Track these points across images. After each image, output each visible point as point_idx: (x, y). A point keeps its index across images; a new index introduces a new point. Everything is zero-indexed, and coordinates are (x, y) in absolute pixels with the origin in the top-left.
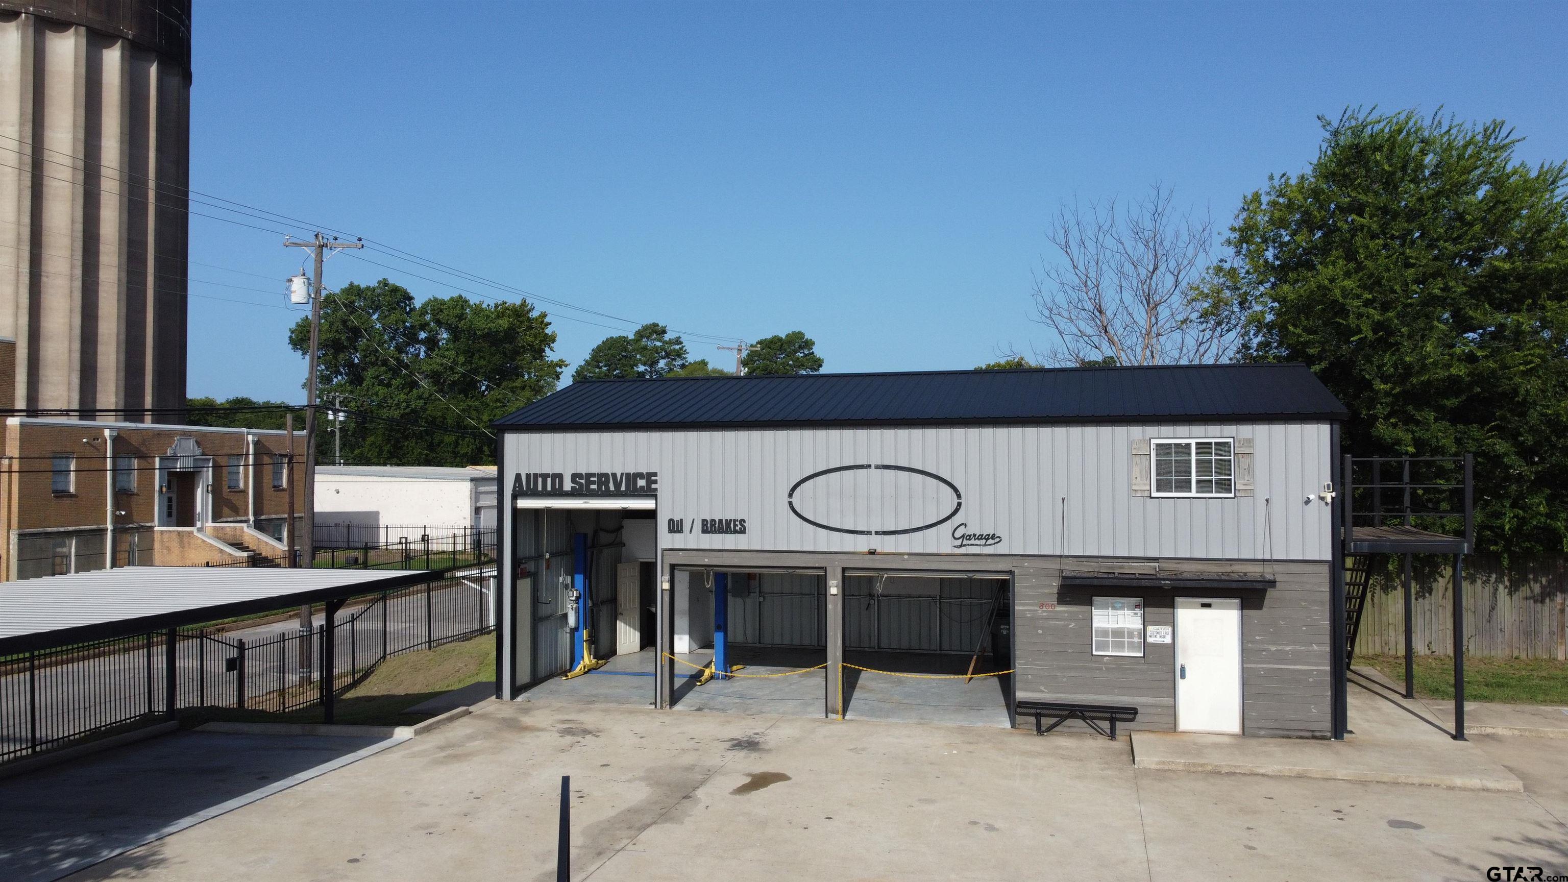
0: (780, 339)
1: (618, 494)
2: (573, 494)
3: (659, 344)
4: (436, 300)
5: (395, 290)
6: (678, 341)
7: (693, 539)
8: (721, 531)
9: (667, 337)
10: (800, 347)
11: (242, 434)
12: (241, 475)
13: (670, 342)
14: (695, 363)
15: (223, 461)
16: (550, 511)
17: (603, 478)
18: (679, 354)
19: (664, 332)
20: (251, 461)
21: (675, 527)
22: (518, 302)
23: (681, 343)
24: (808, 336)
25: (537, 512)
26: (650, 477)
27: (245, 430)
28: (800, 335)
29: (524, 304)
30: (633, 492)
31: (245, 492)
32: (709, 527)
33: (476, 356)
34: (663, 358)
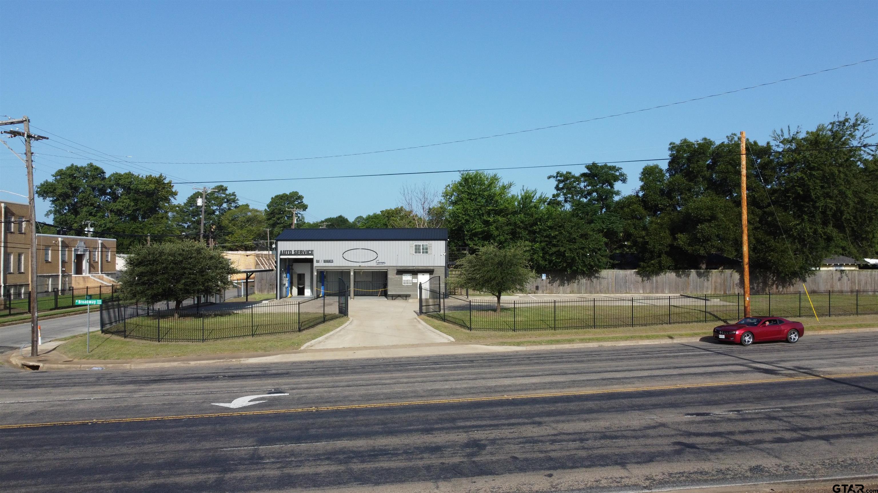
0: (287, 195)
1: (305, 255)
2: (294, 255)
3: (224, 195)
4: (117, 174)
5: (97, 169)
6: (234, 194)
7: (322, 264)
8: (328, 262)
9: (228, 192)
10: (296, 199)
11: (97, 240)
12: (96, 256)
13: (230, 195)
14: (243, 205)
15: (91, 249)
16: (289, 259)
17: (301, 251)
18: (234, 201)
19: (226, 189)
20: (100, 250)
21: (318, 261)
22: (158, 176)
23: (235, 195)
24: (300, 194)
25: (285, 259)
26: (312, 251)
27: (98, 238)
28: (296, 193)
29: (161, 176)
30: (308, 254)
31: (98, 262)
32: (325, 261)
33: (139, 202)
34: (225, 202)
